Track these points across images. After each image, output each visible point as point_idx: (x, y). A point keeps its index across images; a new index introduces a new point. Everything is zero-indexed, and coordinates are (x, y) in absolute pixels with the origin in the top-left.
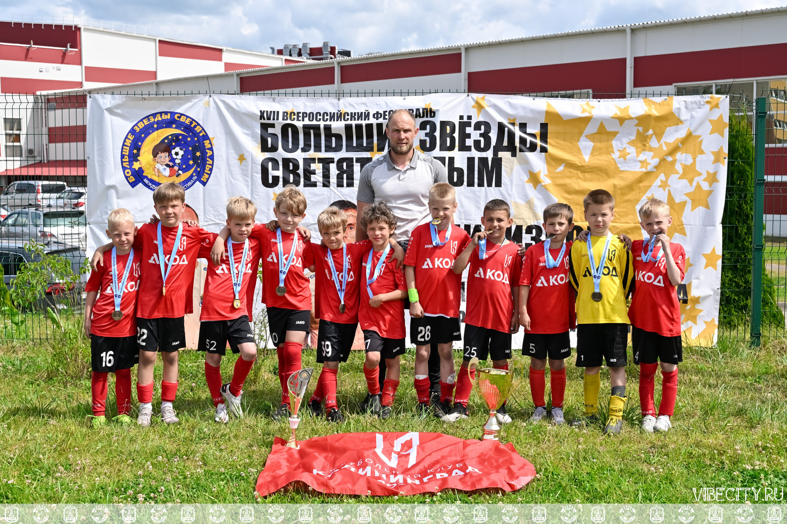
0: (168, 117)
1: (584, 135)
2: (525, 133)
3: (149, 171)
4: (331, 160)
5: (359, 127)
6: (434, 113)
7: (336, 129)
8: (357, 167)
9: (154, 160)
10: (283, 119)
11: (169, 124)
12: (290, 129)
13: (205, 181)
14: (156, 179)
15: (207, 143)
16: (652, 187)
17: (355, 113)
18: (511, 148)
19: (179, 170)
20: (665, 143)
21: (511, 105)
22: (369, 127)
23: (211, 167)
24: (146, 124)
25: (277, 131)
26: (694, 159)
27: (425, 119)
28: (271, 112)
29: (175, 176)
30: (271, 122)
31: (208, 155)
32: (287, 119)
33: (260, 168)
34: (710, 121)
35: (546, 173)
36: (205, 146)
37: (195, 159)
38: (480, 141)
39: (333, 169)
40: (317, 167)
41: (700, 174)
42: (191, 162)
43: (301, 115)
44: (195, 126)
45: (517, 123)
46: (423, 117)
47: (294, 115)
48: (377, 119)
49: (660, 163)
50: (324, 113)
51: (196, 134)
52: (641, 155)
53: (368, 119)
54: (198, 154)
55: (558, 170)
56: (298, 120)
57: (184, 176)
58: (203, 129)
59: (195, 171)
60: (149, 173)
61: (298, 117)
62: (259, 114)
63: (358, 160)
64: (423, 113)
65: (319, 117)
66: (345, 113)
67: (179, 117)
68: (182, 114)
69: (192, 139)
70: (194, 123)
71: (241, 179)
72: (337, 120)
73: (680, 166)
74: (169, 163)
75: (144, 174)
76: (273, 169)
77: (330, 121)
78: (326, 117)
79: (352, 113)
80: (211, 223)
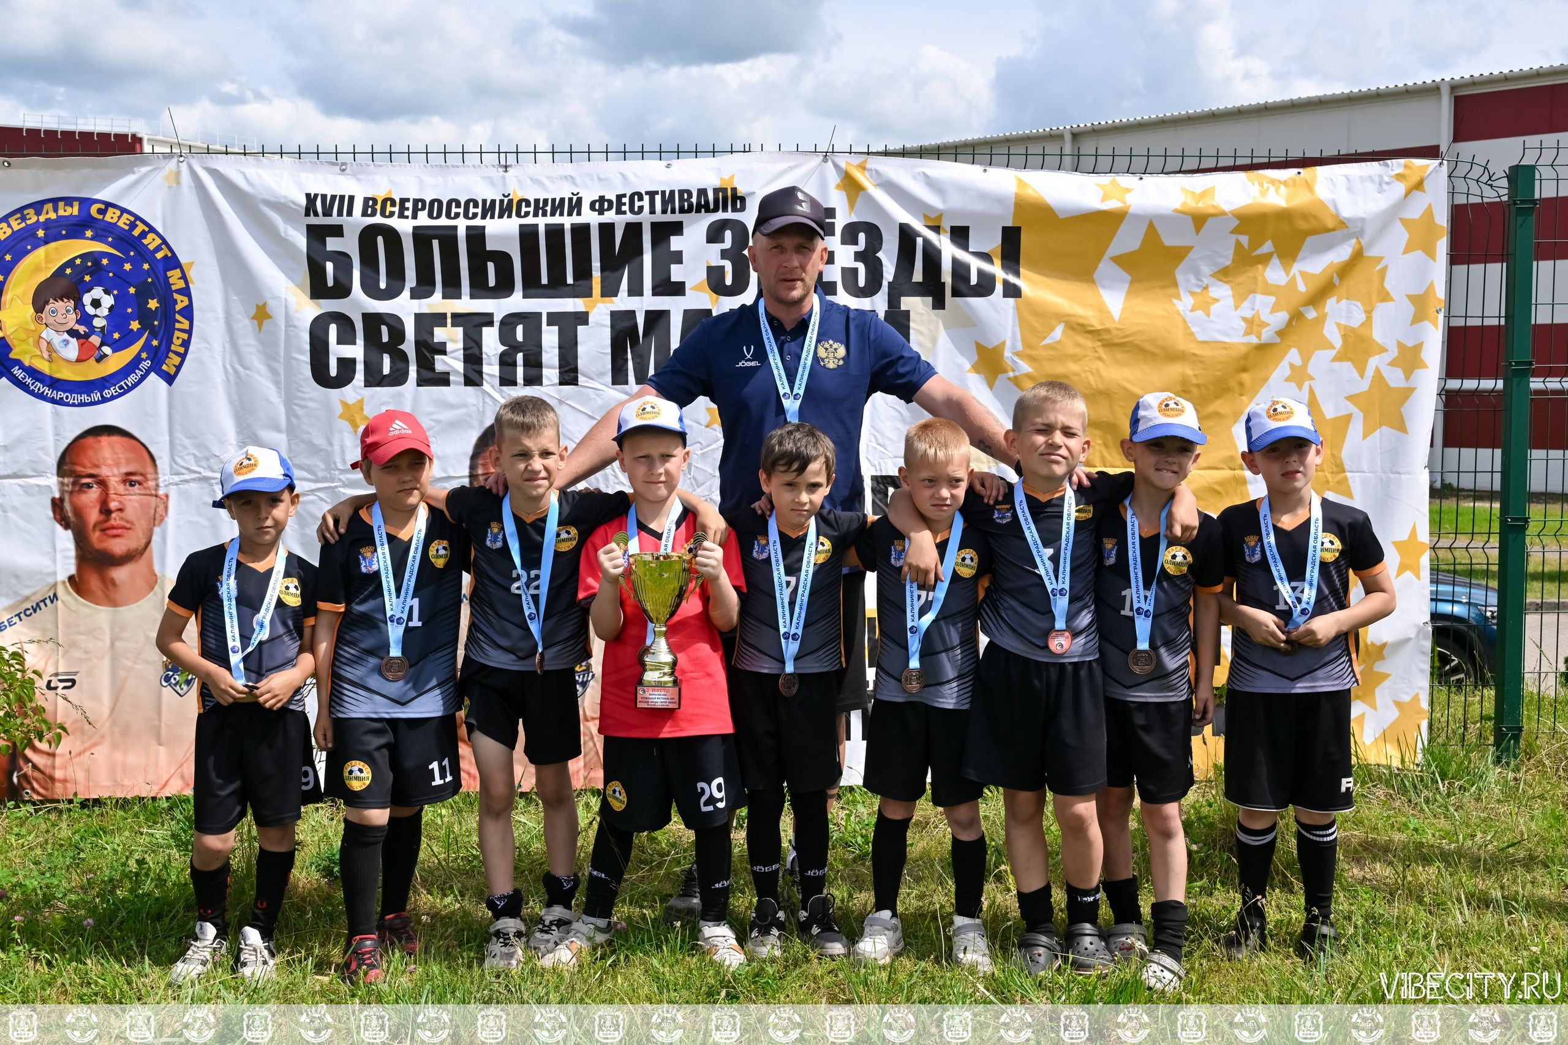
0: (75, 210)
1: (1107, 256)
2: (965, 247)
3: (25, 347)
4: (487, 319)
5: (555, 233)
6: (743, 199)
7: (497, 237)
8: (550, 337)
9: (38, 320)
10: (364, 214)
11: (75, 229)
12: (380, 240)
13: (172, 371)
14: (44, 367)
15: (174, 275)
16: (1271, 381)
17: (546, 201)
18: (932, 288)
19: (103, 344)
20: (1303, 274)
21: (931, 183)
22: (581, 232)
23: (185, 336)
24: (16, 227)
25: (349, 244)
26: (1369, 313)
27: (720, 215)
28: (333, 197)
29: (92, 361)
30: (334, 220)
31: (178, 307)
32: (373, 214)
33: (306, 337)
34: (1405, 222)
35: (1020, 347)
36: (169, 285)
37: (145, 316)
38: (855, 271)
39: (491, 342)
40: (451, 336)
41: (1383, 350)
42: (135, 325)
43: (409, 205)
44: (144, 235)
45: (946, 225)
46: (716, 210)
47: (393, 204)
48: (601, 212)
49: (1289, 324)
50: (467, 203)
51: (145, 254)
52: (1245, 304)
53: (579, 214)
54: (153, 304)
55: (1048, 341)
56: (401, 216)
57: (116, 361)
58: (164, 242)
59: (146, 347)
60: (25, 352)
61: (403, 208)
62: (303, 201)
63: (554, 318)
64: (716, 201)
65: (454, 210)
66: (520, 202)
67: (102, 212)
68: (108, 205)
69: (137, 266)
70: (141, 227)
71: (262, 368)
72: (501, 216)
73: (1335, 329)
74: (77, 327)
75: (12, 356)
76: (340, 342)
77: (484, 217)
78: (472, 210)
79: (537, 201)
80: (187, 477)
